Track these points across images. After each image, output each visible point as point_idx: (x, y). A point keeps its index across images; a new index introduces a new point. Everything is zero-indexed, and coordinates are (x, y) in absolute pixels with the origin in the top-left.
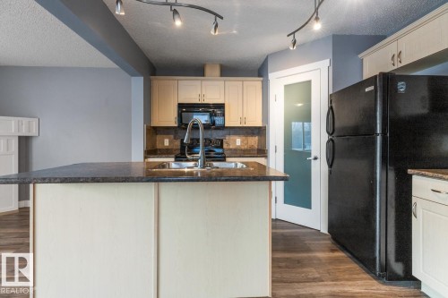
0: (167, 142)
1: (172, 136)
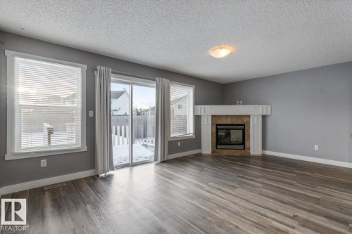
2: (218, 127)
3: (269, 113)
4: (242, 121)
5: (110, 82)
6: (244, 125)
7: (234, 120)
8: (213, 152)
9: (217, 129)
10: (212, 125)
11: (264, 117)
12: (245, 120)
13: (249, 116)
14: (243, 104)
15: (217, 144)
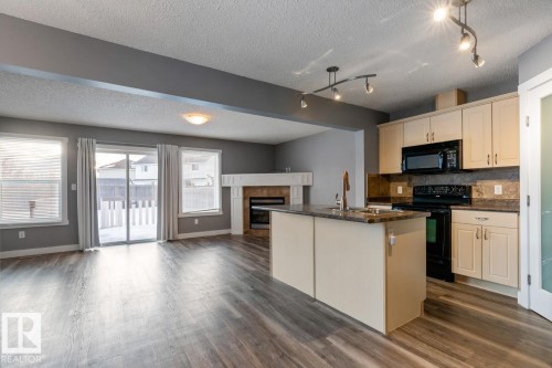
0: (400, 190)
1: (406, 183)
2: (253, 201)
3: (310, 183)
4: (281, 193)
5: (94, 152)
6: (283, 198)
7: (271, 192)
8: (245, 233)
9: (251, 204)
10: (244, 198)
11: (306, 189)
12: (285, 192)
13: (289, 187)
14: (292, 171)
15: (252, 221)
